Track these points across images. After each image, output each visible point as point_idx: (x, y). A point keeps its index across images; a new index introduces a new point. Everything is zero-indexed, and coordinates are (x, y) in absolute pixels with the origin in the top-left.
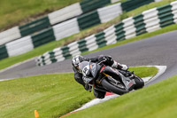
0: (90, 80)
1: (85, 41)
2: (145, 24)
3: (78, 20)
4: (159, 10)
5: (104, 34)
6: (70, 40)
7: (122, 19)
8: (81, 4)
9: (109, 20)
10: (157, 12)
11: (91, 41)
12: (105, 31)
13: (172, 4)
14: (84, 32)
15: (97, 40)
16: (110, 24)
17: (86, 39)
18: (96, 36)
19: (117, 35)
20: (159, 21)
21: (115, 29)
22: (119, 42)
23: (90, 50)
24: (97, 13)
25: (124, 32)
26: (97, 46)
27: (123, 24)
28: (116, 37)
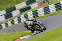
0: (31, 26)
1: (7, 23)
2: (28, 17)
3: (5, 16)
4: (33, 12)
5: (14, 20)
6: (2, 23)
7: (20, 15)
8: (6, 10)
9: (15, 16)
10: (32, 13)
11: (9, 23)
12: (14, 19)
13: (37, 10)
14: (7, 20)
15: (11, 23)
16: (16, 17)
17: (8, 22)
18: (11, 21)
19: (18, 21)
20: (33, 16)
21: (17, 19)
22: (19, 23)
23: (9, 26)
24: (11, 13)
25: (21, 20)
26: (11, 25)
27: (20, 17)
28: (18, 22)
